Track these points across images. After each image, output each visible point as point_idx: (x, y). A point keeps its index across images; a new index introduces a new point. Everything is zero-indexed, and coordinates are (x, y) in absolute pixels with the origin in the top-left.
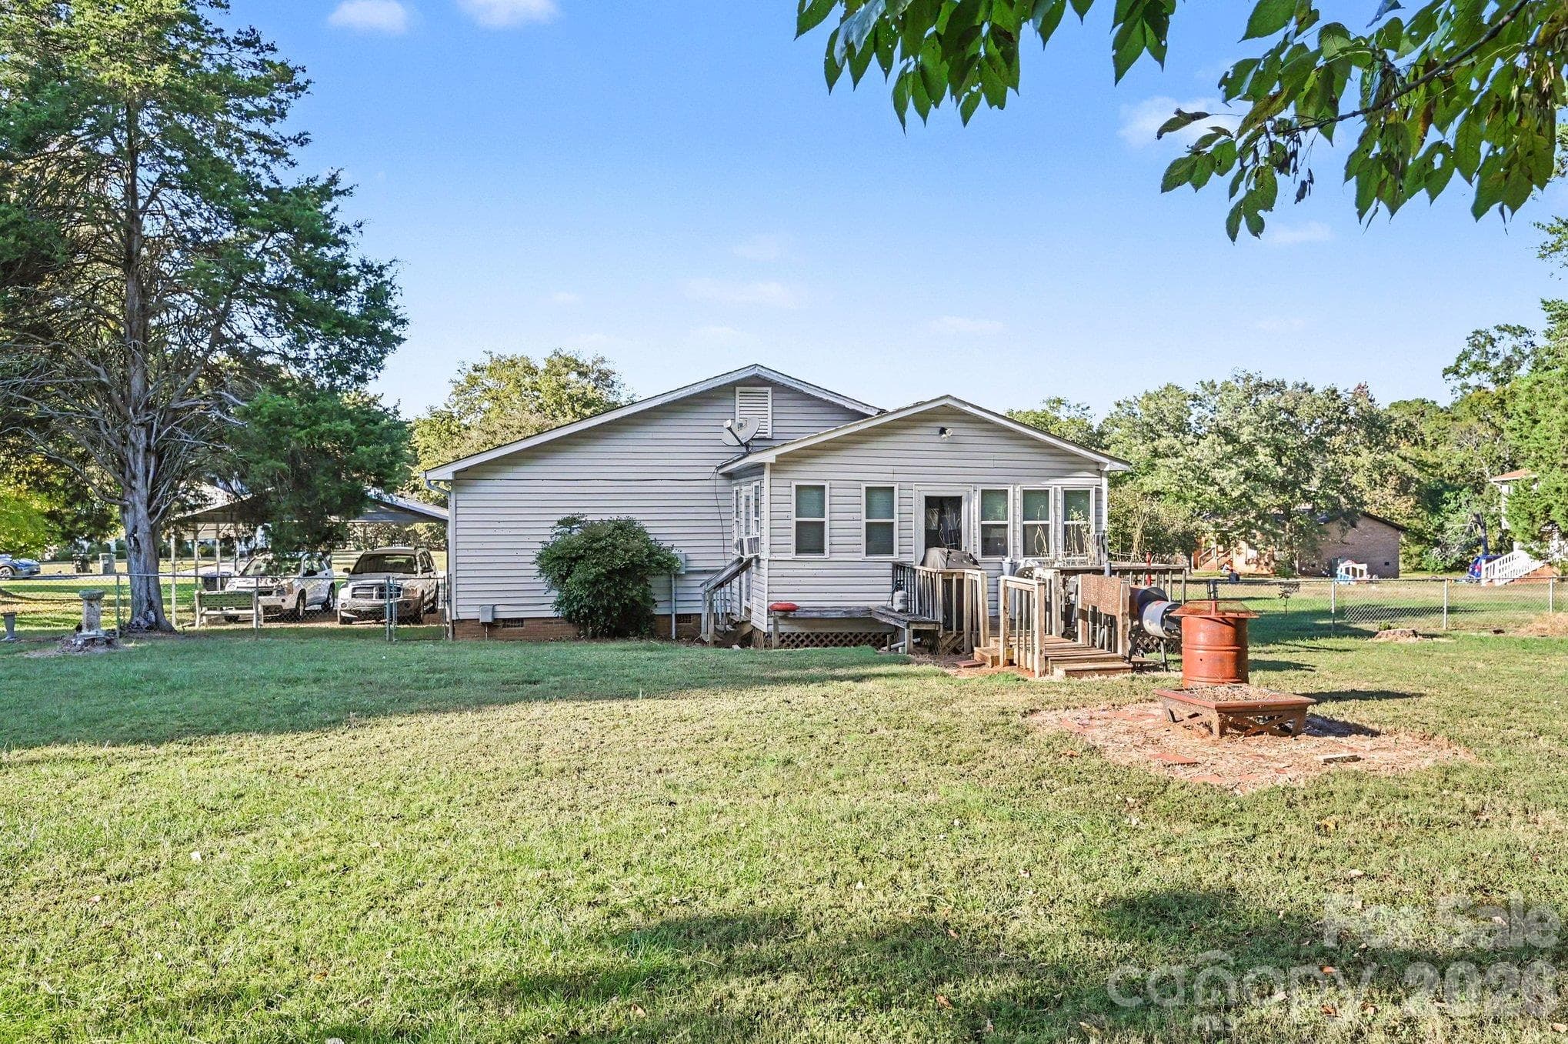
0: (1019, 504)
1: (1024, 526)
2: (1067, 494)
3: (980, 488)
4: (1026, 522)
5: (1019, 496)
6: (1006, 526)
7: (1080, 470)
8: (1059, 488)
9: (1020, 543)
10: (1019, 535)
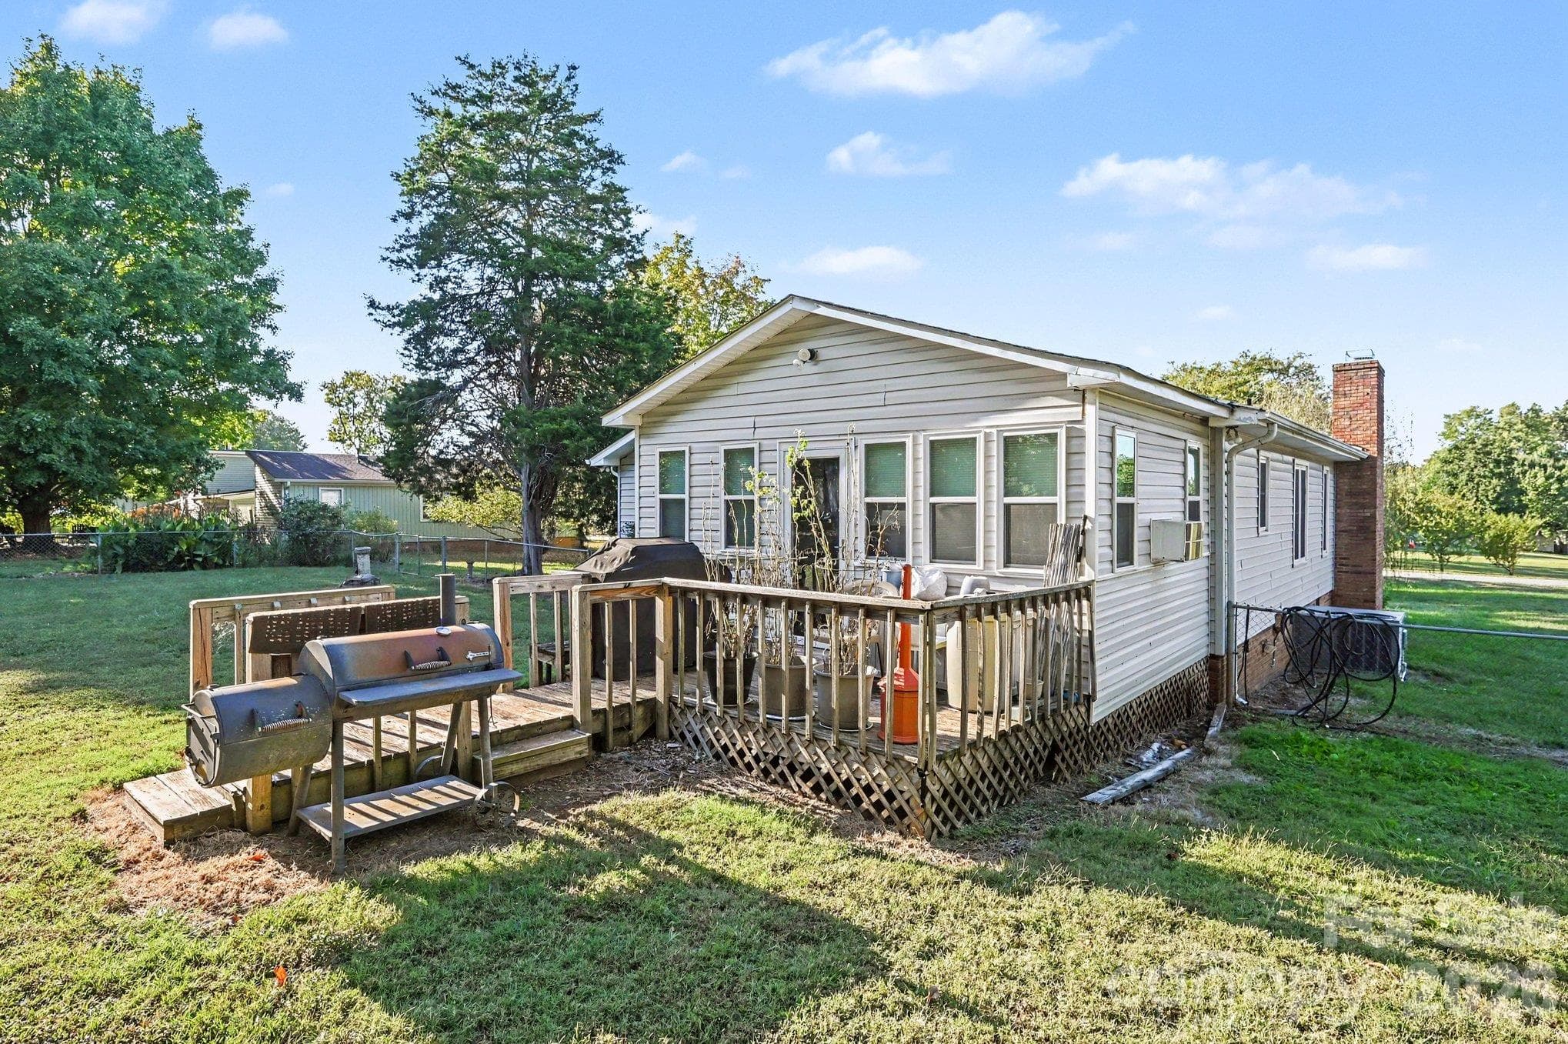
0: (923, 466)
1: (933, 506)
2: (1010, 444)
3: (863, 441)
4: (934, 500)
5: (923, 451)
6: (902, 507)
7: (1036, 395)
8: (994, 431)
9: (924, 536)
10: (924, 522)
